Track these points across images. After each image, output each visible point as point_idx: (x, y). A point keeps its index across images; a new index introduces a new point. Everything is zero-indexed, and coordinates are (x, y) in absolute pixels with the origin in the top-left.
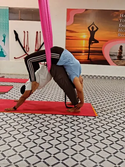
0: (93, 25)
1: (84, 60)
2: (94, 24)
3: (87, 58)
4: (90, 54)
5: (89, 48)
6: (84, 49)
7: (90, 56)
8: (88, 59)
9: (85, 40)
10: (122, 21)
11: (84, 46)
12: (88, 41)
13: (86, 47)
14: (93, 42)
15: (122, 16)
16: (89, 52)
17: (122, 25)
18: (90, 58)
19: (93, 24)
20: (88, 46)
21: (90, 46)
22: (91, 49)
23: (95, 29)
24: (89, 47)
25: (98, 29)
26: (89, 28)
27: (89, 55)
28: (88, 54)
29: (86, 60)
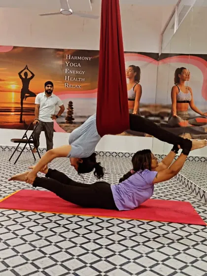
0: (26, 70)
1: (15, 122)
2: (27, 69)
3: (19, 120)
4: (23, 113)
5: (22, 105)
6: (13, 106)
7: (23, 116)
8: (21, 121)
9: (15, 92)
10: (69, 65)
13: (17, 103)
14: (27, 95)
15: (68, 58)
16: (21, 110)
17: (69, 71)
18: (23, 119)
19: (27, 68)
21: (24, 102)
22: (24, 106)
23: (30, 75)
24: (22, 103)
25: (33, 75)
26: (20, 74)
27: (21, 115)
28: (19, 113)
29: (18, 122)
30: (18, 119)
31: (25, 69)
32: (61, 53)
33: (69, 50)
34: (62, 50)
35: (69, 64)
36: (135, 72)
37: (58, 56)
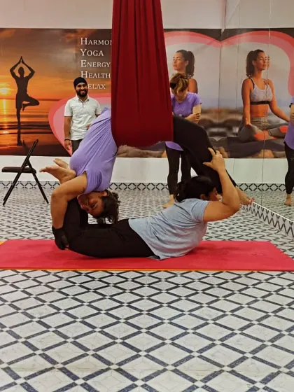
0: (21, 65)
1: (10, 145)
2: (23, 63)
3: (16, 142)
4: (22, 131)
5: (19, 119)
6: (6, 120)
7: (22, 135)
8: (19, 143)
9: (7, 98)
10: (85, 53)
11: (5, 113)
12: (15, 101)
14: (25, 102)
15: (84, 43)
16: (18, 127)
17: (87, 64)
18: (22, 140)
19: (22, 61)
20: (15, 113)
21: (21, 114)
22: (22, 120)
23: (27, 72)
24: (18, 116)
26: (12, 70)
27: (19, 133)
29: (15, 145)
30: (14, 140)
31: (19, 63)
32: (73, 35)
33: (84, 30)
34: (74, 31)
35: (86, 51)
36: (186, 60)
37: (68, 41)
